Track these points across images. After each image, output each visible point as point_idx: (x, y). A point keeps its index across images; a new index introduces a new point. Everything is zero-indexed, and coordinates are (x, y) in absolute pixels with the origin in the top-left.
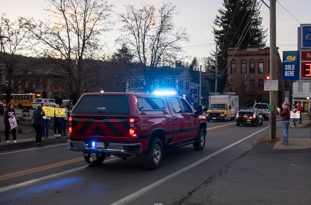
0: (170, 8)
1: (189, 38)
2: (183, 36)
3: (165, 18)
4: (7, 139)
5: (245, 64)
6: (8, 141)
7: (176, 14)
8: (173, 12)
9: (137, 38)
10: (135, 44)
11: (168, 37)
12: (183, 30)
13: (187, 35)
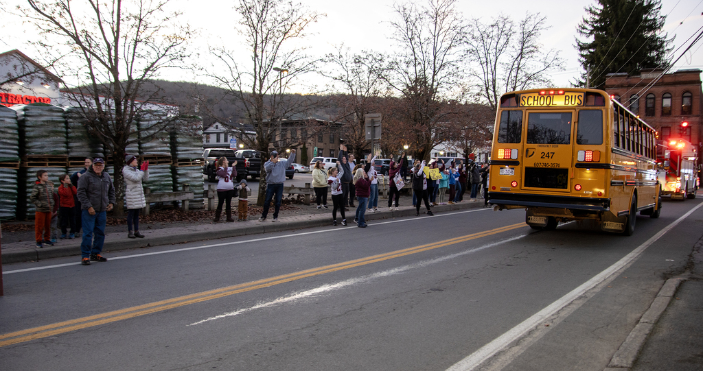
0: (537, 21)
1: (564, 65)
2: (555, 62)
3: (527, 36)
4: (390, 205)
5: (652, 101)
6: (391, 208)
7: (547, 29)
8: (542, 26)
9: (485, 68)
10: (482, 76)
11: (531, 65)
12: (555, 53)
13: (562, 61)
